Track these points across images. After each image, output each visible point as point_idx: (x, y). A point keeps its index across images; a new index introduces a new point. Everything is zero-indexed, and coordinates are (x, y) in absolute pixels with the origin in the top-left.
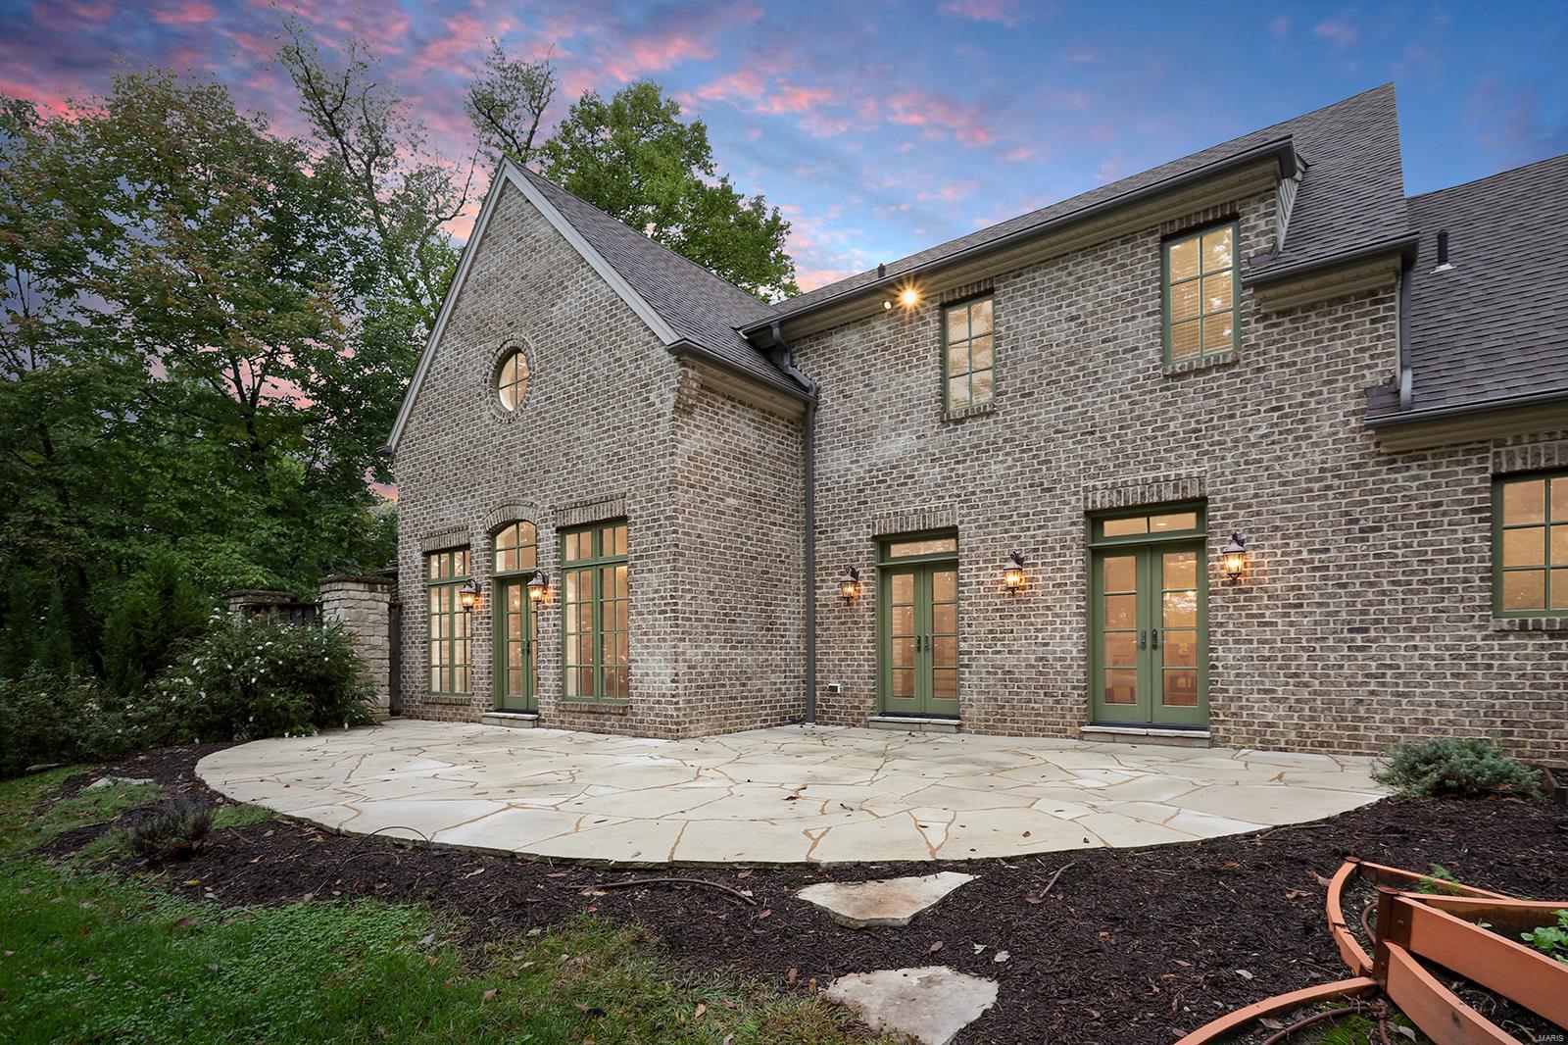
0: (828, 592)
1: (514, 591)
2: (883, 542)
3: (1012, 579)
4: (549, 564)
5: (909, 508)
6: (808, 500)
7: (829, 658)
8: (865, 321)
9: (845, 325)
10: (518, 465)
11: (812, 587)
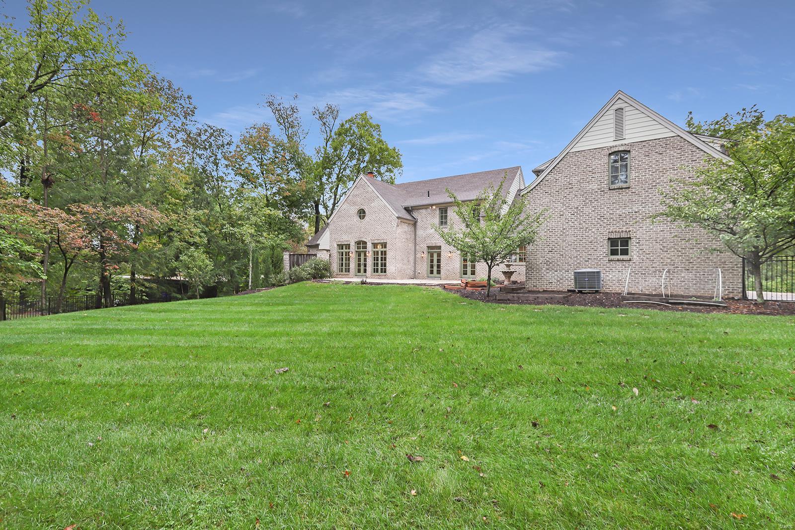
0: (418, 255)
2: (429, 247)
3: (450, 255)
4: (370, 249)
5: (433, 242)
6: (415, 239)
7: (418, 267)
8: (426, 208)
9: (423, 208)
10: (363, 230)
11: (415, 254)
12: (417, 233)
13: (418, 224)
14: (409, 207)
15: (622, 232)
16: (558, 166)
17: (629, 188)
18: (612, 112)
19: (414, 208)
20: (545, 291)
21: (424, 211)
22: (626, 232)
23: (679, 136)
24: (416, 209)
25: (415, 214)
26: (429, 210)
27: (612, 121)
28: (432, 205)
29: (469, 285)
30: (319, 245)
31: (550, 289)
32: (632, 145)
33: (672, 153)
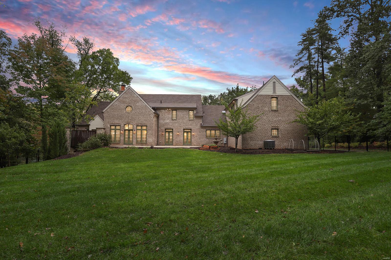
0: (160, 133)
1: (131, 132)
2: (166, 129)
3: (178, 134)
4: (135, 129)
5: (169, 127)
6: (158, 125)
7: (160, 139)
8: (165, 109)
9: (163, 109)
10: (130, 118)
11: (158, 133)
12: (159, 122)
13: (160, 117)
14: (155, 108)
15: (276, 126)
16: (254, 99)
17: (278, 111)
18: (272, 82)
19: (158, 109)
20: (250, 149)
21: (163, 111)
22: (277, 127)
23: (291, 95)
24: (159, 109)
25: (158, 112)
26: (166, 110)
27: (272, 86)
28: (169, 108)
29: (211, 148)
30: (90, 125)
31: (252, 148)
32: (278, 96)
33: (290, 100)
